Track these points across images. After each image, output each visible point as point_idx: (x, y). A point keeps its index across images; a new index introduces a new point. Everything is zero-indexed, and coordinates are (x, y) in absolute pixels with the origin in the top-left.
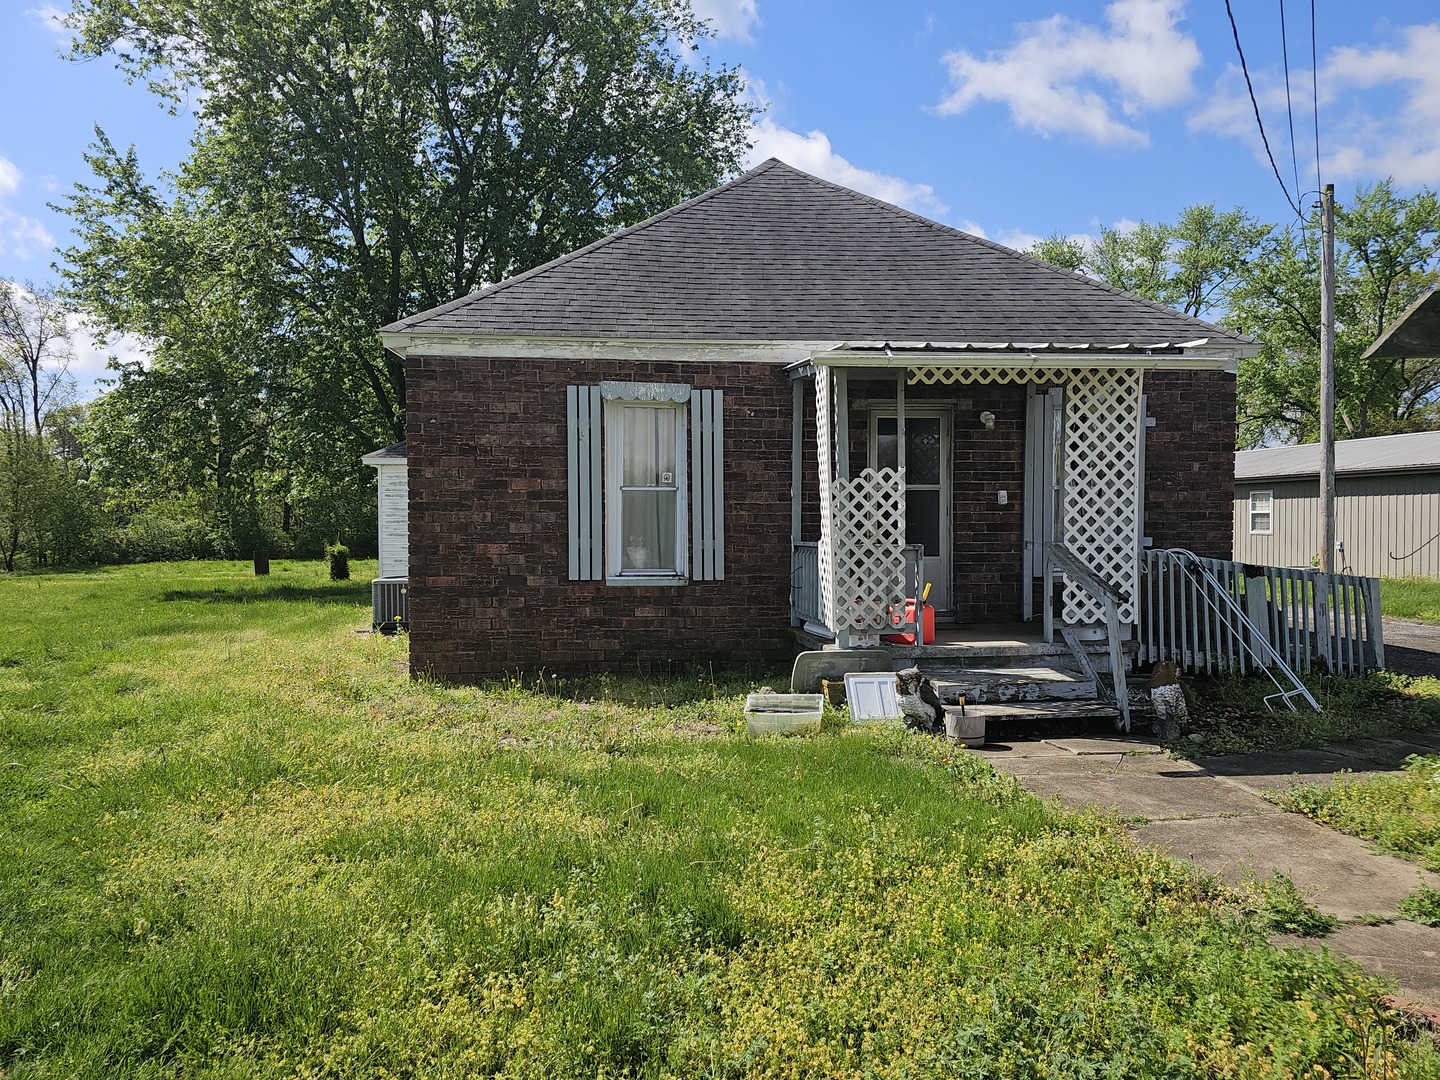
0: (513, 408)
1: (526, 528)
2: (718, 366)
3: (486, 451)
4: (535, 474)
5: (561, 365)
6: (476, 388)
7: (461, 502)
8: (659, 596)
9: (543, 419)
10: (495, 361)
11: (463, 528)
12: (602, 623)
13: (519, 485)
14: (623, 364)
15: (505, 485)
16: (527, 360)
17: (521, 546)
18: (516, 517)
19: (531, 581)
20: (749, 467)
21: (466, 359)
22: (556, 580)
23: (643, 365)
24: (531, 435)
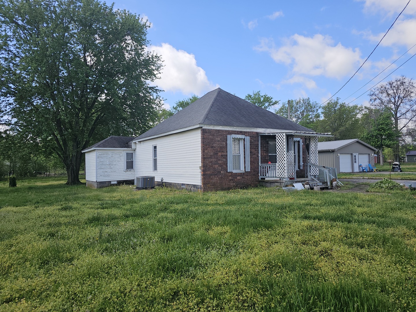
0: (219, 139)
1: (221, 162)
2: (249, 132)
3: (215, 148)
4: (222, 152)
5: (226, 131)
6: (213, 135)
7: (211, 157)
8: (241, 175)
9: (223, 141)
10: (216, 130)
11: (211, 162)
12: (232, 180)
13: (220, 154)
14: (235, 131)
15: (217, 154)
16: (221, 130)
17: (221, 165)
18: (219, 160)
19: (222, 172)
20: (253, 150)
21: (212, 129)
22: (225, 172)
23: (238, 131)
24: (222, 144)
